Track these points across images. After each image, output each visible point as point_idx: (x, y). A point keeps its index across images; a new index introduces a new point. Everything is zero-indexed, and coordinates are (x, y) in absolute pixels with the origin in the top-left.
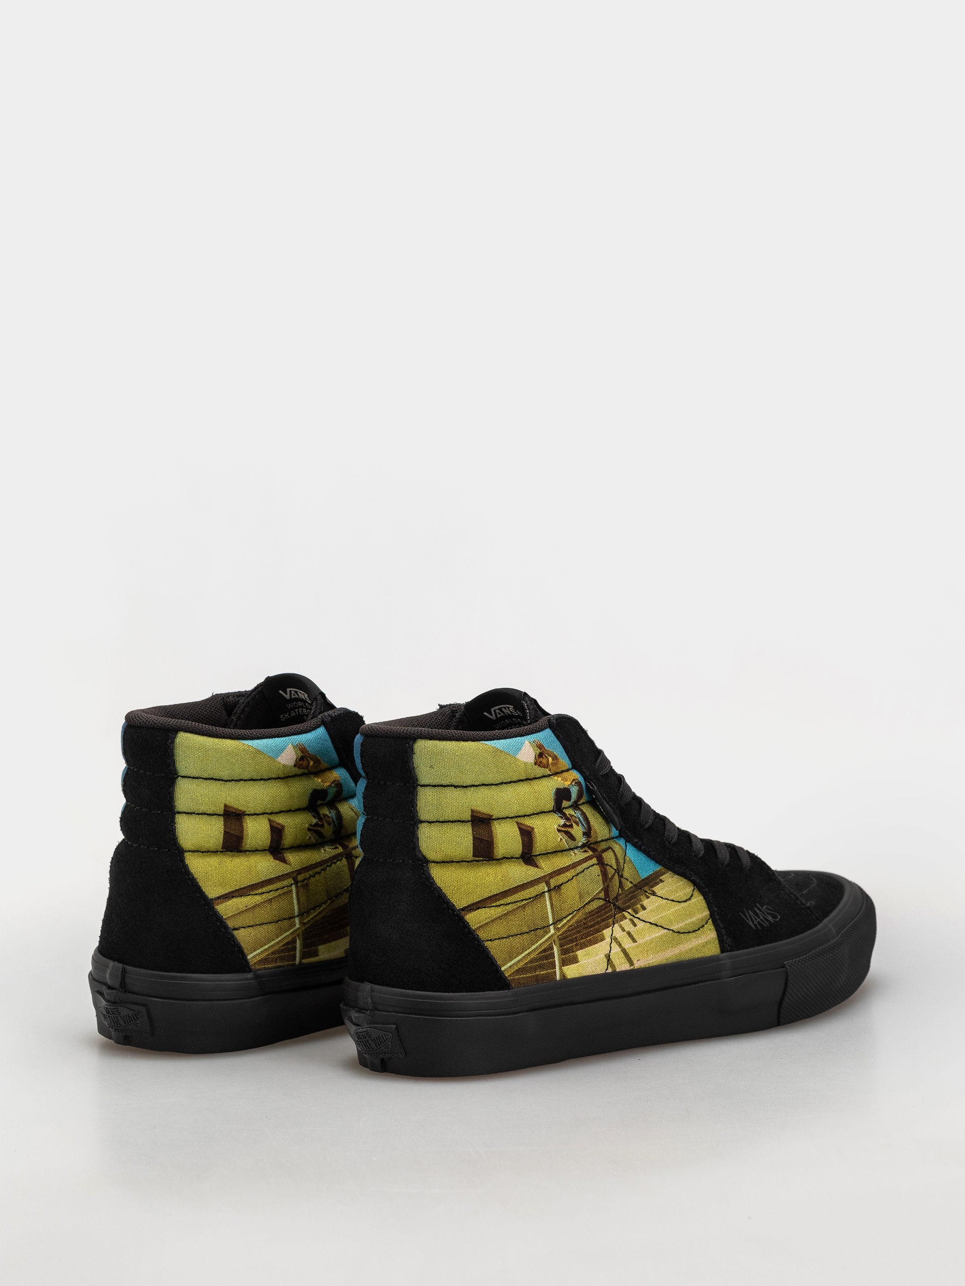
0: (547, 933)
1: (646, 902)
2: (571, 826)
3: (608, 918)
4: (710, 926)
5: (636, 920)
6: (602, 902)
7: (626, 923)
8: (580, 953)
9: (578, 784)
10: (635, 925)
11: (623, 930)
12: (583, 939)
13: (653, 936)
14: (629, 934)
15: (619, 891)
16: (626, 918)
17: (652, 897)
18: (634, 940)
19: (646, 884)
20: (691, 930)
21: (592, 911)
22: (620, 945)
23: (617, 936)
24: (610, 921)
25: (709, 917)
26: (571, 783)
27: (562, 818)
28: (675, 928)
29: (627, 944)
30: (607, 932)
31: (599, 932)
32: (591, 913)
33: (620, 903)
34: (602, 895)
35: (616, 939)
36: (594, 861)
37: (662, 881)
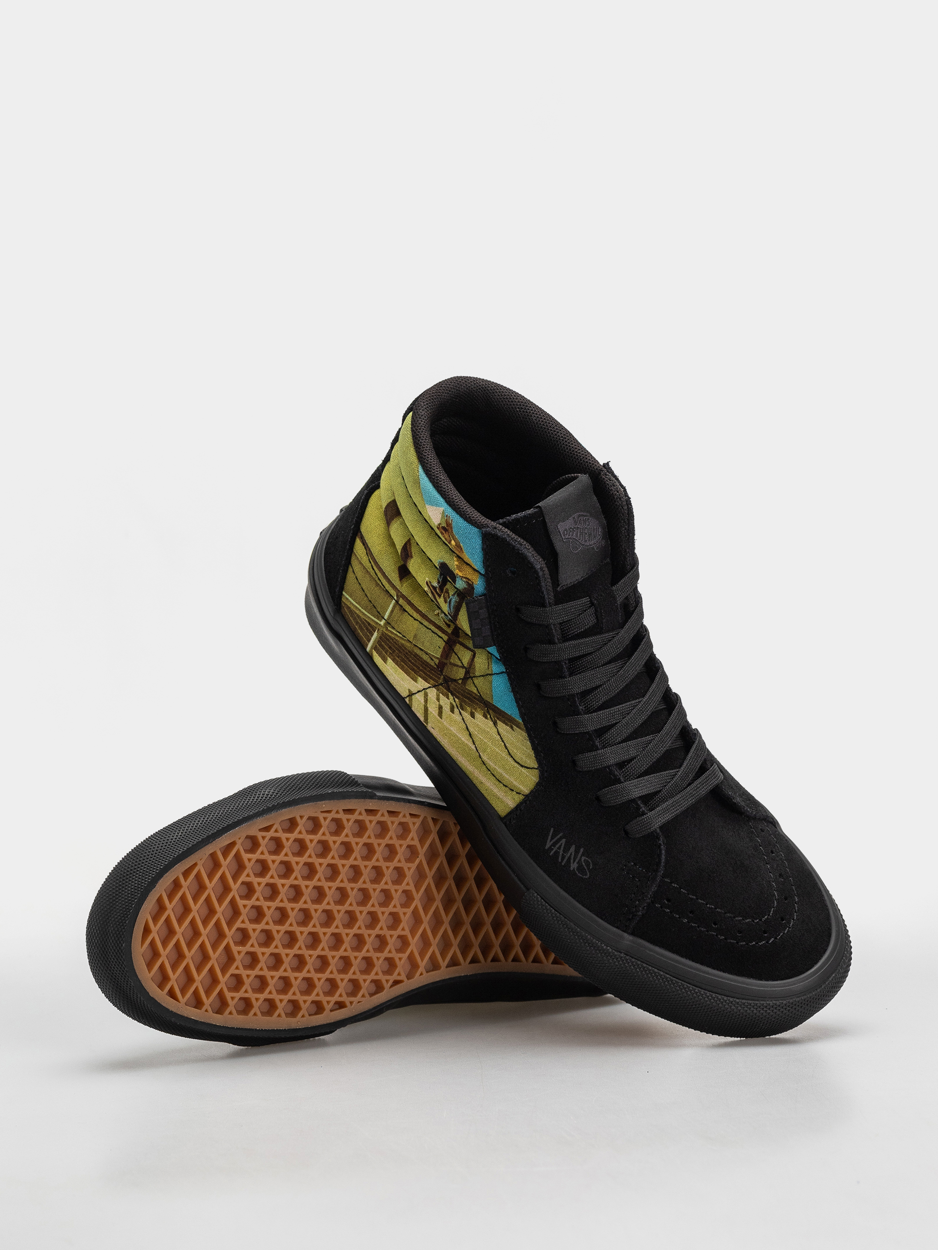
0: (378, 619)
1: (479, 716)
2: (440, 596)
3: (431, 678)
4: (519, 799)
5: (456, 710)
6: (433, 664)
7: (446, 702)
8: (390, 660)
9: (471, 587)
10: (452, 711)
11: (438, 699)
12: (398, 658)
13: (460, 736)
14: (440, 708)
15: (458, 680)
16: (448, 698)
17: (491, 723)
18: (440, 714)
19: (494, 711)
20: (497, 777)
21: (418, 656)
22: (426, 701)
23: (430, 695)
24: (432, 682)
25: (525, 794)
26: (462, 577)
27: (439, 582)
28: (485, 758)
29: (433, 710)
30: (422, 684)
31: (415, 673)
32: (416, 655)
33: (452, 686)
34: (437, 661)
35: (426, 695)
36: (446, 638)
37: (512, 728)
